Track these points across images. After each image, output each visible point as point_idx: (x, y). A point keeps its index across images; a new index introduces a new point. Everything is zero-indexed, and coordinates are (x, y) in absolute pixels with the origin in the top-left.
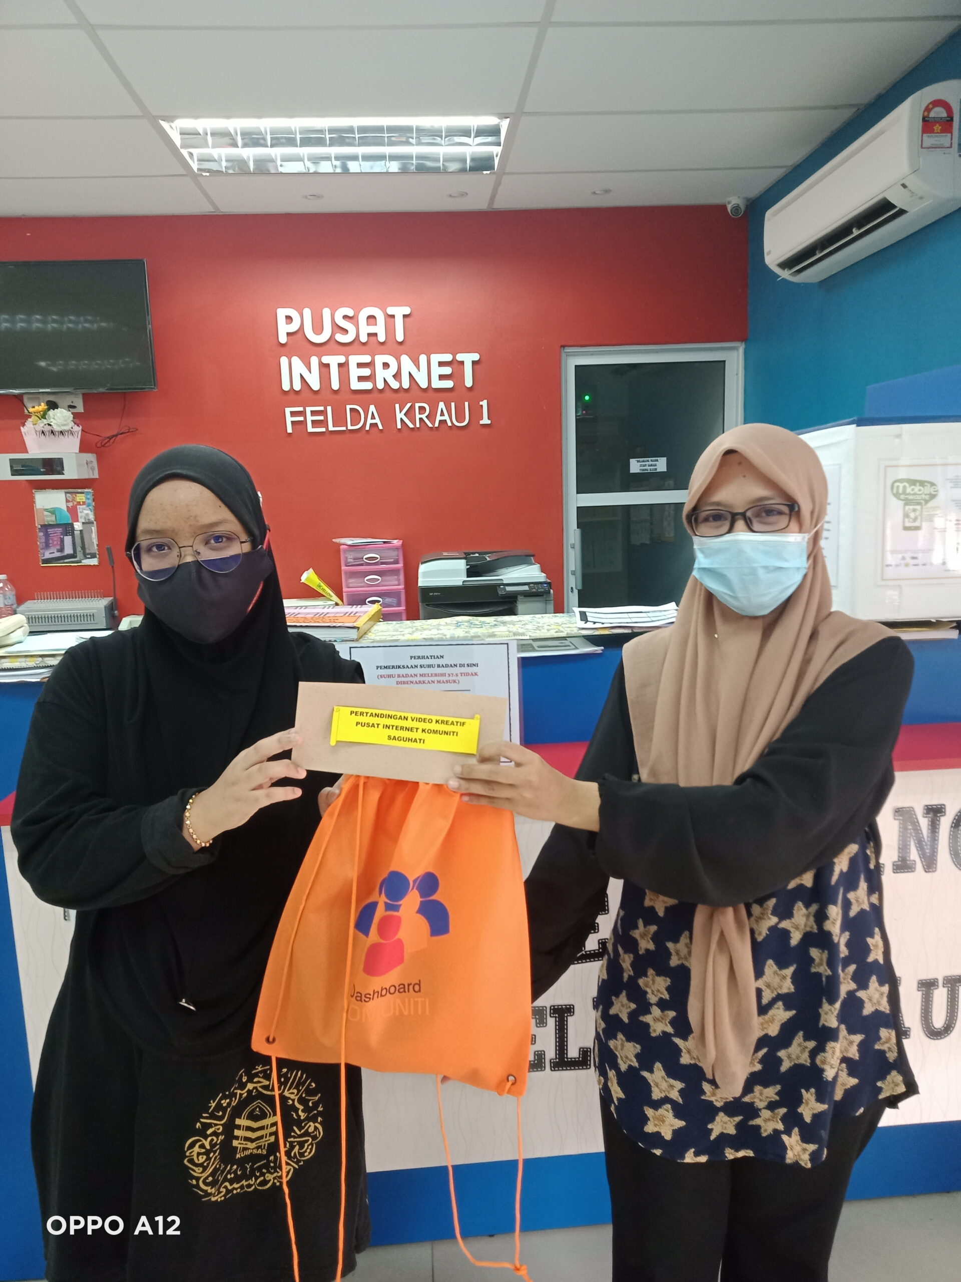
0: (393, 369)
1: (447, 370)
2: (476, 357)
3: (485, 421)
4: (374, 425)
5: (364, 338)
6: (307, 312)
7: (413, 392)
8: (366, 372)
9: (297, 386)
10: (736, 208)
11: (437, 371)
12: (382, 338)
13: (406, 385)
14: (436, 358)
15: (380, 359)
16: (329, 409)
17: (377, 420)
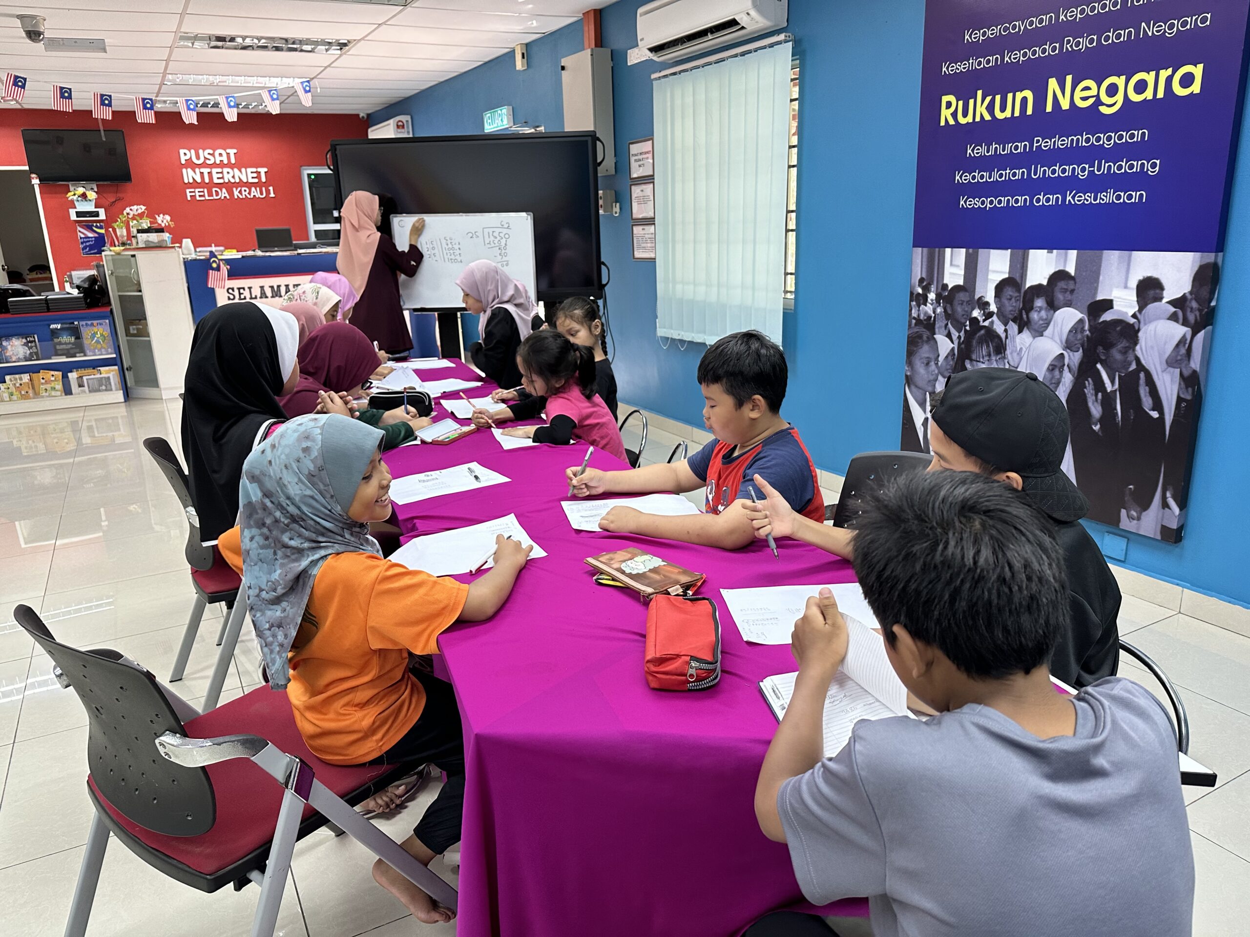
0: (231, 174)
1: (255, 175)
2: (266, 170)
3: (272, 195)
4: (225, 197)
5: (218, 162)
6: (193, 151)
7: (241, 184)
8: (220, 175)
9: (191, 181)
10: (363, 117)
11: (250, 175)
12: (226, 162)
13: (238, 181)
14: (249, 170)
15: (225, 170)
16: (206, 191)
17: (227, 195)
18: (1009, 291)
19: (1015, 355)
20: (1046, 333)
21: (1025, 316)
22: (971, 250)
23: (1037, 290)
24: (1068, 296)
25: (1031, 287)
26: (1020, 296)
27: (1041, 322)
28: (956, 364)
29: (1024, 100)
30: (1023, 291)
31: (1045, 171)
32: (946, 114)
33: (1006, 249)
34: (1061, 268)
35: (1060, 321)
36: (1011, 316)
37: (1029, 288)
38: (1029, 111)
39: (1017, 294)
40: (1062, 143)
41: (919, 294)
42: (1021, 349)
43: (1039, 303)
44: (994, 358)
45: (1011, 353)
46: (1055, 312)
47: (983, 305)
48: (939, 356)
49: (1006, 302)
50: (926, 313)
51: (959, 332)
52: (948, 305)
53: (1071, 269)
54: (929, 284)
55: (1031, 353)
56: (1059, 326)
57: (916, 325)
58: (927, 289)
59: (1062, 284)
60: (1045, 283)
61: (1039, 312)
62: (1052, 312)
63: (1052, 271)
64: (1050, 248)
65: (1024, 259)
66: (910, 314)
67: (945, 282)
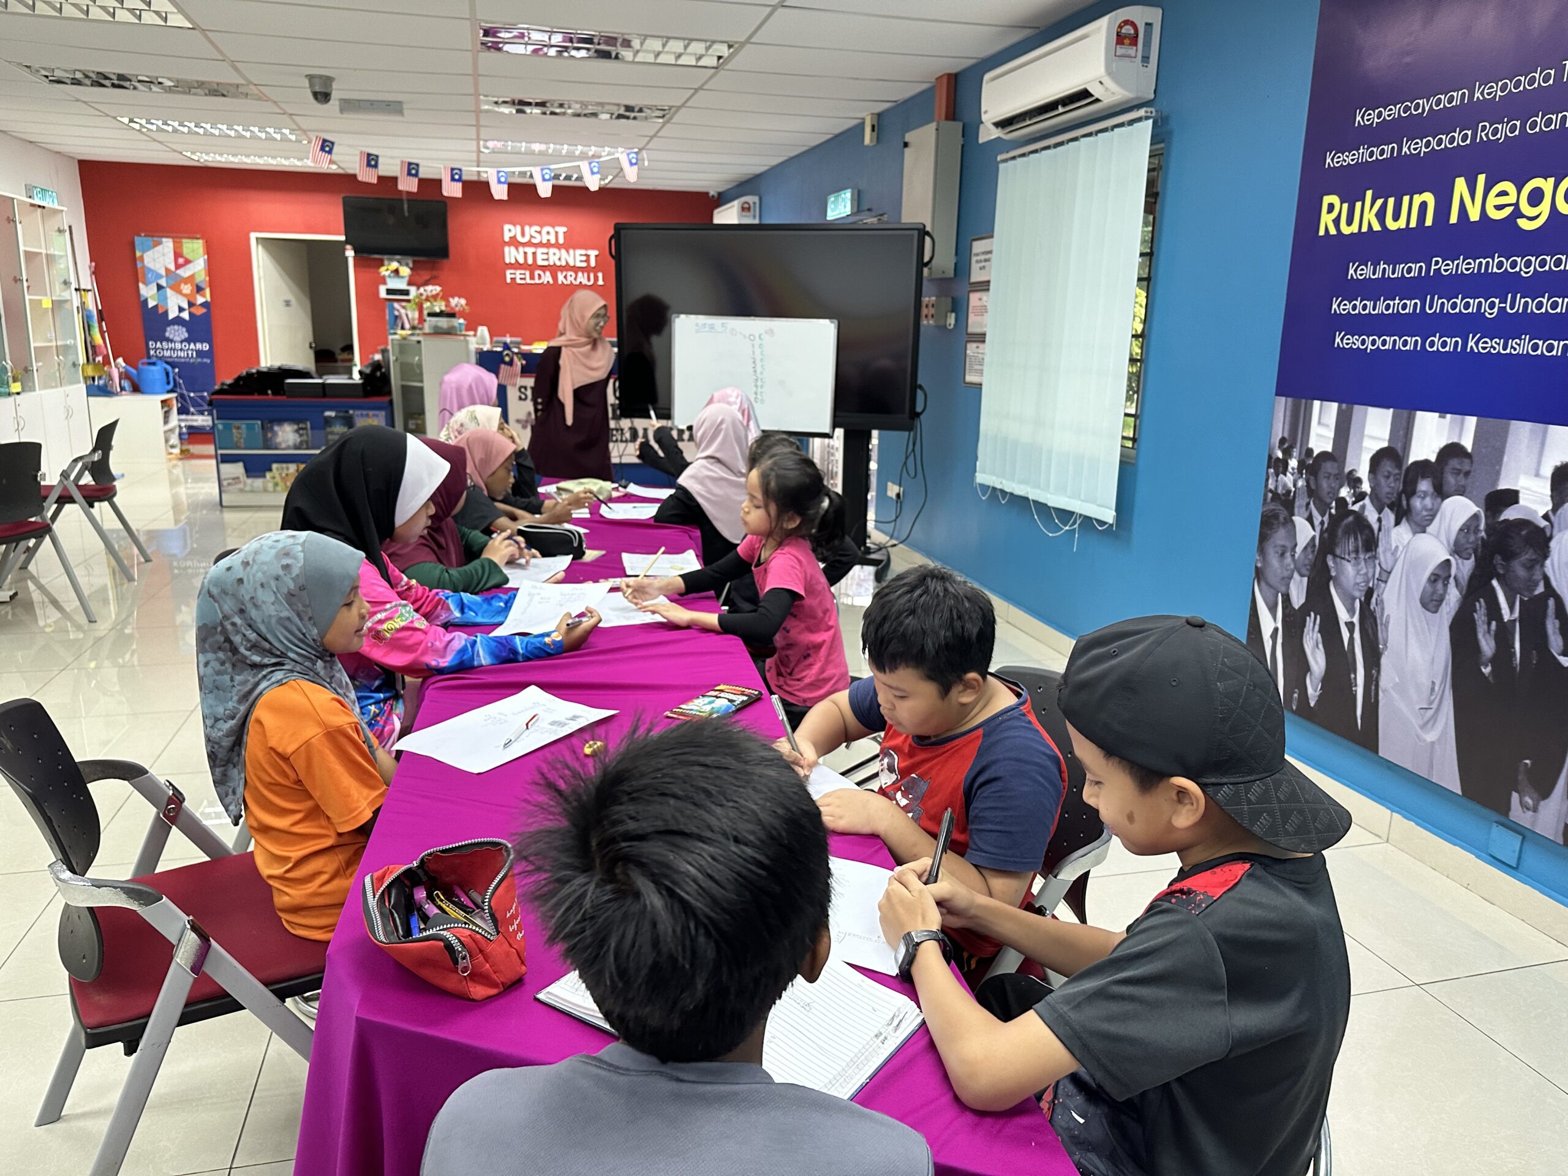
0: (558, 256)
1: (584, 258)
2: (596, 253)
3: (601, 282)
4: (548, 282)
5: (544, 241)
6: (519, 228)
7: (567, 268)
9: (513, 261)
10: (712, 196)
11: (579, 258)
12: (553, 241)
13: (564, 263)
15: (552, 250)
16: (528, 273)
17: (550, 279)
18: (1387, 466)
19: (1389, 554)
20: (1429, 529)
21: (1404, 503)
22: (1344, 406)
23: (1423, 467)
24: (1462, 480)
25: (1416, 463)
26: (1400, 474)
27: (1425, 513)
28: (1316, 558)
29: (1423, 206)
30: (1404, 467)
31: (1443, 303)
32: (1326, 220)
33: (1388, 407)
34: (1455, 440)
35: (1448, 514)
36: (1388, 501)
37: (1413, 464)
38: (1429, 222)
39: (1397, 471)
40: (1465, 266)
41: (1278, 458)
42: (1397, 547)
43: (1424, 485)
44: (1362, 556)
45: (1384, 552)
46: (1443, 500)
47: (1354, 481)
48: (1296, 545)
49: (1383, 481)
50: (1285, 486)
51: (1323, 515)
52: (1312, 478)
53: (1468, 443)
54: (1291, 447)
55: (1408, 555)
56: (1447, 520)
57: (1272, 499)
58: (1287, 453)
59: (1454, 463)
60: (1433, 458)
61: (1423, 498)
62: (1439, 500)
63: (1443, 443)
64: (1443, 411)
65: (1408, 423)
66: (1266, 485)
67: (1310, 445)
